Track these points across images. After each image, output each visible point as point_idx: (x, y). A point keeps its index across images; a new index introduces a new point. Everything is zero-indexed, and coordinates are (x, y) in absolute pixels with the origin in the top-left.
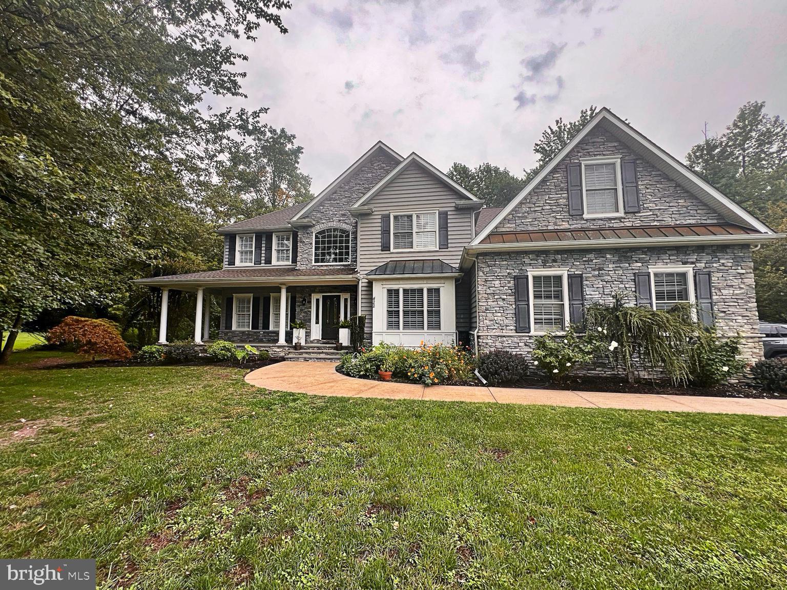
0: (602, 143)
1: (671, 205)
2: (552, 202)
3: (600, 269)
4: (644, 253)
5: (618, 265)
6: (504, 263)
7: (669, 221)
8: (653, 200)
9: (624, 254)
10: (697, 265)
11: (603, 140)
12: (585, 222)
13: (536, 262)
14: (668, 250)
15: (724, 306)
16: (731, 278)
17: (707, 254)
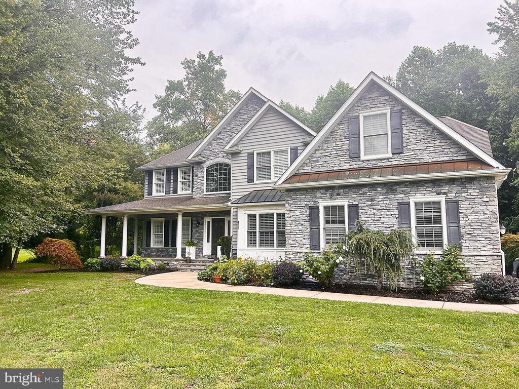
0: (376, 98)
1: (428, 145)
2: (338, 148)
3: (372, 200)
4: (406, 186)
5: (386, 197)
6: (303, 196)
7: (427, 158)
8: (414, 142)
9: (391, 187)
10: (449, 195)
11: (377, 95)
12: (362, 162)
13: (325, 196)
14: (426, 183)
15: (470, 229)
16: (476, 205)
17: (458, 186)
